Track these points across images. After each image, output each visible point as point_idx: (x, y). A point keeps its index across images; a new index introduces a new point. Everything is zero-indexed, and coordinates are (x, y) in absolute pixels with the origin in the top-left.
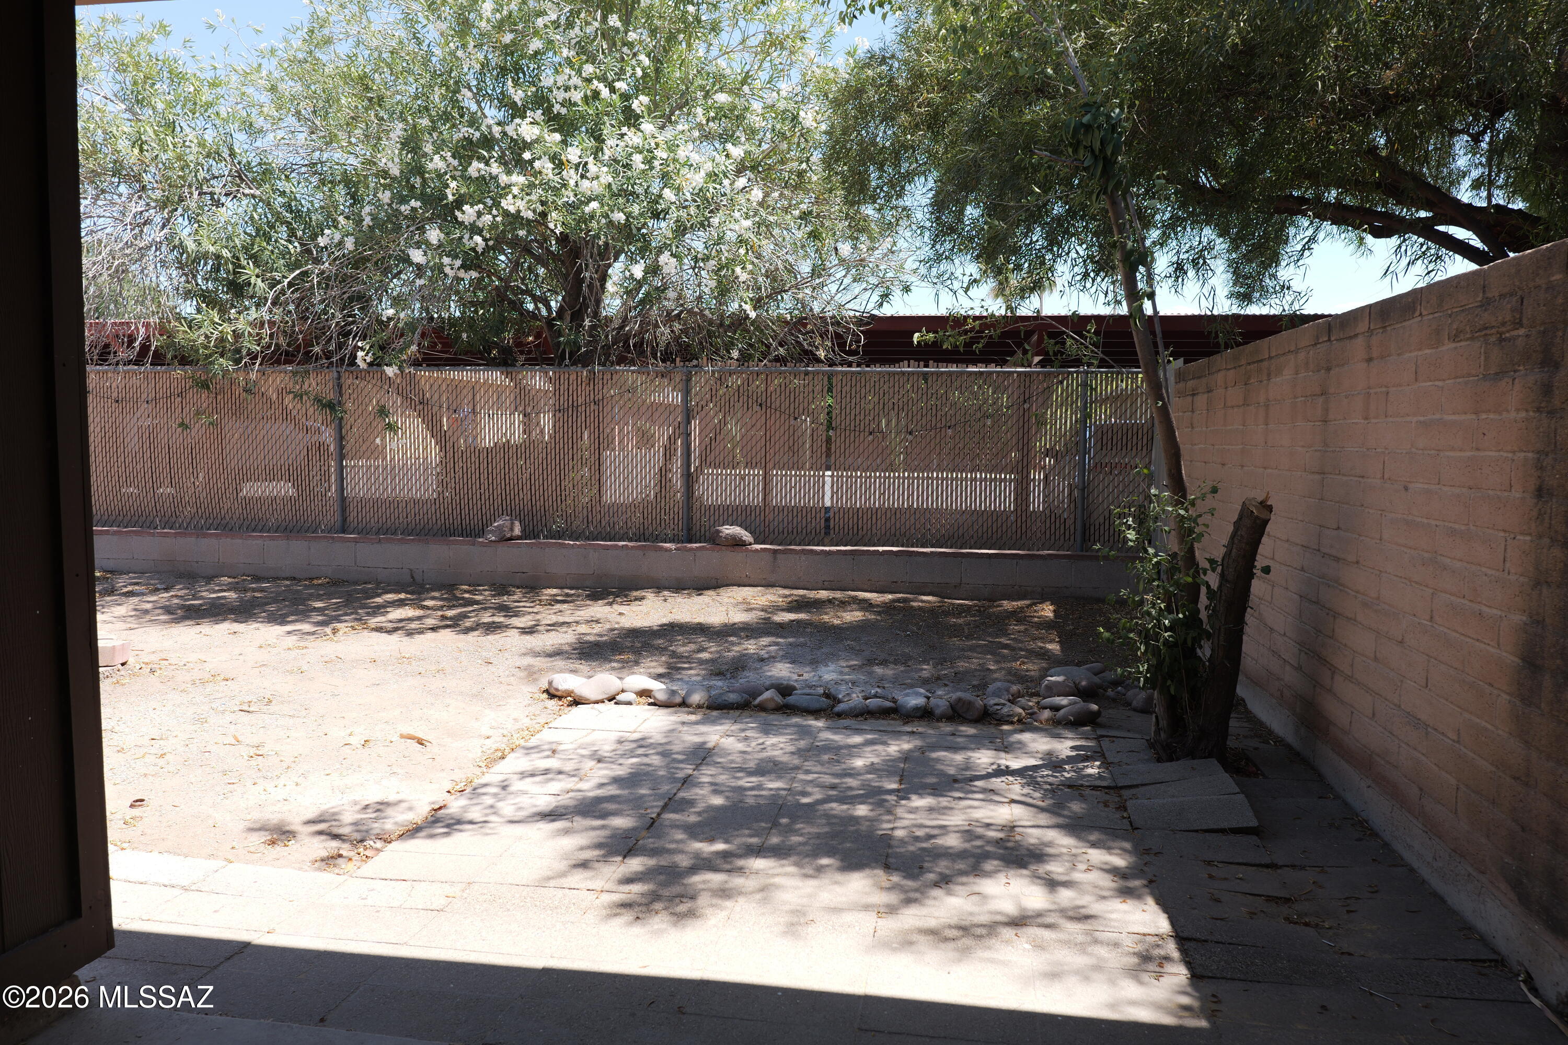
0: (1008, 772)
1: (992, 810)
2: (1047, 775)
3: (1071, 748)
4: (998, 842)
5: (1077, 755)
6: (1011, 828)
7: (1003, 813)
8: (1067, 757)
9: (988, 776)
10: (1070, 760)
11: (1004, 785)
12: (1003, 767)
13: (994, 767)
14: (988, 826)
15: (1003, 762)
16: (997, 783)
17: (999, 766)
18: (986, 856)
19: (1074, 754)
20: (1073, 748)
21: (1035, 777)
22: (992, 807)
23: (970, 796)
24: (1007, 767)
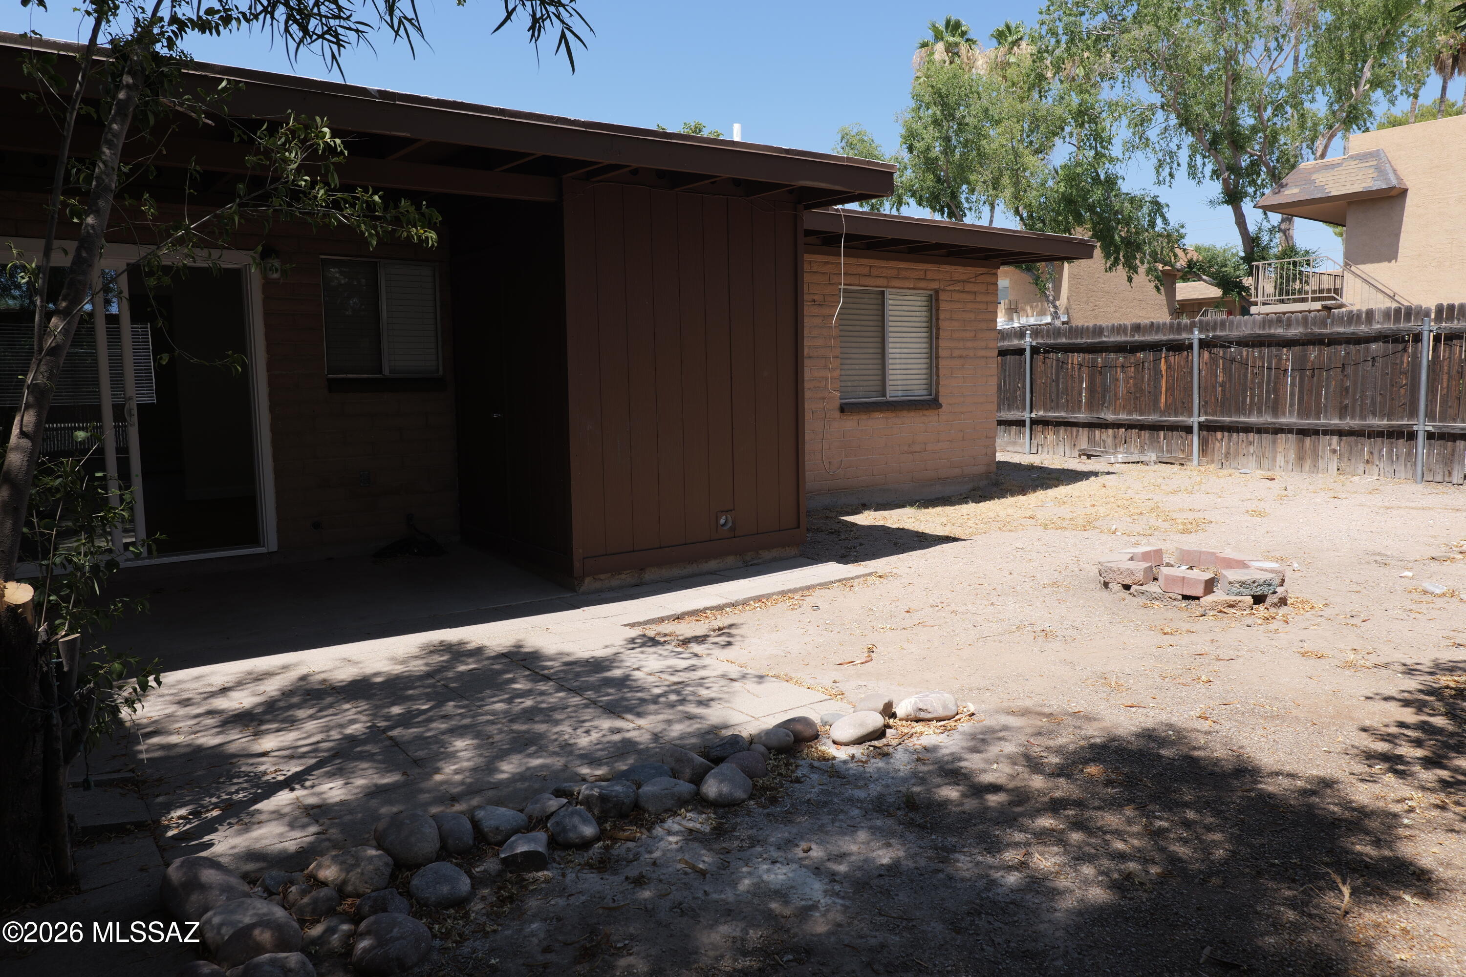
0: (289, 783)
1: (282, 741)
2: (237, 792)
3: (213, 845)
4: (262, 722)
5: (201, 838)
6: (258, 734)
7: (268, 743)
8: (216, 830)
9: (308, 771)
10: (211, 827)
11: (284, 767)
12: (297, 786)
13: (308, 784)
14: (278, 730)
15: (299, 793)
16: (295, 768)
17: (303, 787)
18: (265, 713)
19: (207, 838)
20: (210, 845)
21: (252, 787)
22: (285, 744)
23: (313, 747)
24: (292, 790)
